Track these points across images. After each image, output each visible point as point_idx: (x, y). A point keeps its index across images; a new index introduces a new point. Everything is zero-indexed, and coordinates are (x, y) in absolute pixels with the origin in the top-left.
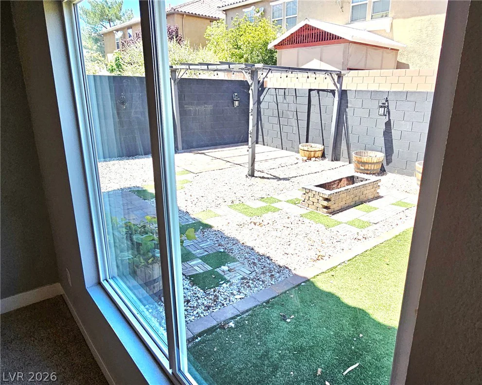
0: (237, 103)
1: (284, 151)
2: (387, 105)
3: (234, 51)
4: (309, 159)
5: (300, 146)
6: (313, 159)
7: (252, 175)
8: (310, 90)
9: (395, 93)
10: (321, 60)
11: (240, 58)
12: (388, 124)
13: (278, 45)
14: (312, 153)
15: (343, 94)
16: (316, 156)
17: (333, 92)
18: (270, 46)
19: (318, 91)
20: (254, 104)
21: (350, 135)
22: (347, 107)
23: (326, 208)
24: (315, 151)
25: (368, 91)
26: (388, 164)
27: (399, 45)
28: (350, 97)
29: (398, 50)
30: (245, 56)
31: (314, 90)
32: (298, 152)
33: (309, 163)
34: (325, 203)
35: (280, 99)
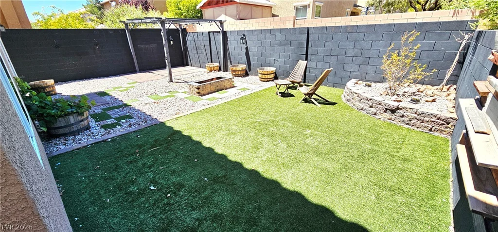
0: (172, 42)
1: (193, 67)
2: (244, 38)
3: (177, 11)
4: (211, 71)
5: (206, 65)
6: (213, 71)
7: (171, 81)
8: (209, 32)
9: (248, 31)
10: (226, 15)
11: (181, 16)
12: (247, 48)
13: (202, 6)
14: (212, 68)
15: (225, 34)
16: (215, 69)
17: (219, 32)
18: (198, 7)
19: (213, 32)
20: (165, 41)
21: (231, 56)
22: (228, 41)
23: (199, 93)
24: (214, 67)
25: (235, 31)
26: (249, 71)
27: (272, 4)
28: (228, 35)
29: (272, 7)
30: (184, 14)
31: (211, 32)
32: (206, 68)
33: (211, 73)
34: (197, 90)
35: (196, 38)
